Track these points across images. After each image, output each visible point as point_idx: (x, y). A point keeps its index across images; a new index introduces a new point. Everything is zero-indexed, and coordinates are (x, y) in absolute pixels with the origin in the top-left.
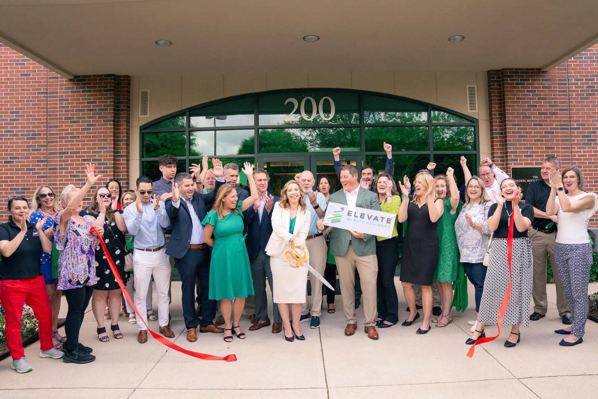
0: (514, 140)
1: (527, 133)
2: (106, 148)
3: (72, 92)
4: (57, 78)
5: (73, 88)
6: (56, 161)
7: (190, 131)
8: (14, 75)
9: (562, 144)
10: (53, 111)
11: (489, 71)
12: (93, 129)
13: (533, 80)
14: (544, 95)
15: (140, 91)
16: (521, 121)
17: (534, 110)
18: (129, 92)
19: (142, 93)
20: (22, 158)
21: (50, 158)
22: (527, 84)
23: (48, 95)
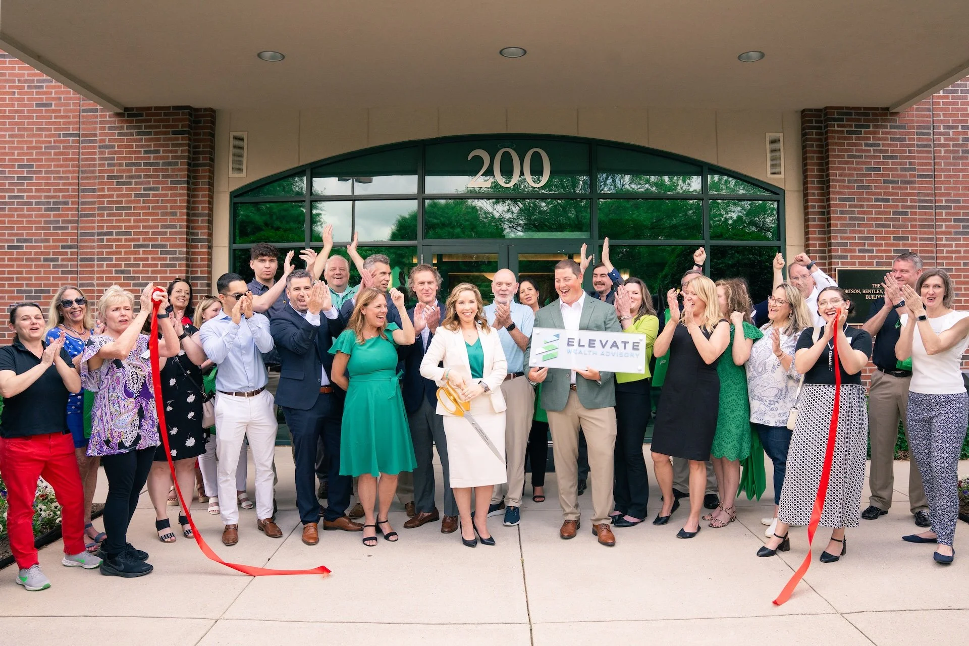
0: (842, 225)
1: (864, 213)
2: (175, 227)
3: (120, 134)
4: (96, 110)
5: (122, 127)
6: (92, 247)
7: (312, 202)
8: (25, 105)
9: (921, 233)
10: (89, 166)
11: (803, 111)
12: (154, 195)
13: (875, 126)
14: (893, 151)
15: (232, 134)
16: (854, 193)
17: (876, 175)
18: (213, 135)
19: (235, 137)
20: (36, 241)
21: (82, 241)
22: (866, 133)
23: (81, 139)
